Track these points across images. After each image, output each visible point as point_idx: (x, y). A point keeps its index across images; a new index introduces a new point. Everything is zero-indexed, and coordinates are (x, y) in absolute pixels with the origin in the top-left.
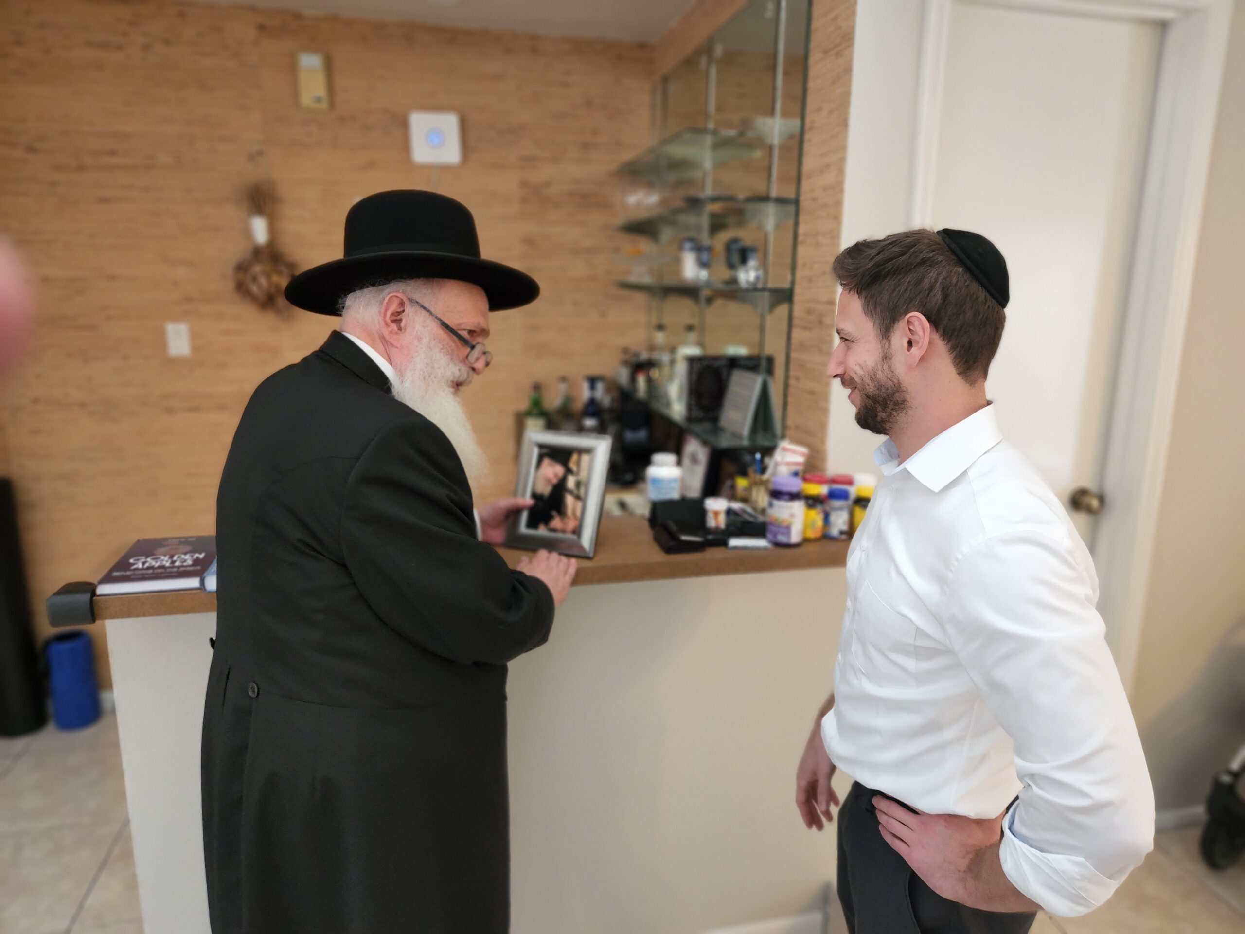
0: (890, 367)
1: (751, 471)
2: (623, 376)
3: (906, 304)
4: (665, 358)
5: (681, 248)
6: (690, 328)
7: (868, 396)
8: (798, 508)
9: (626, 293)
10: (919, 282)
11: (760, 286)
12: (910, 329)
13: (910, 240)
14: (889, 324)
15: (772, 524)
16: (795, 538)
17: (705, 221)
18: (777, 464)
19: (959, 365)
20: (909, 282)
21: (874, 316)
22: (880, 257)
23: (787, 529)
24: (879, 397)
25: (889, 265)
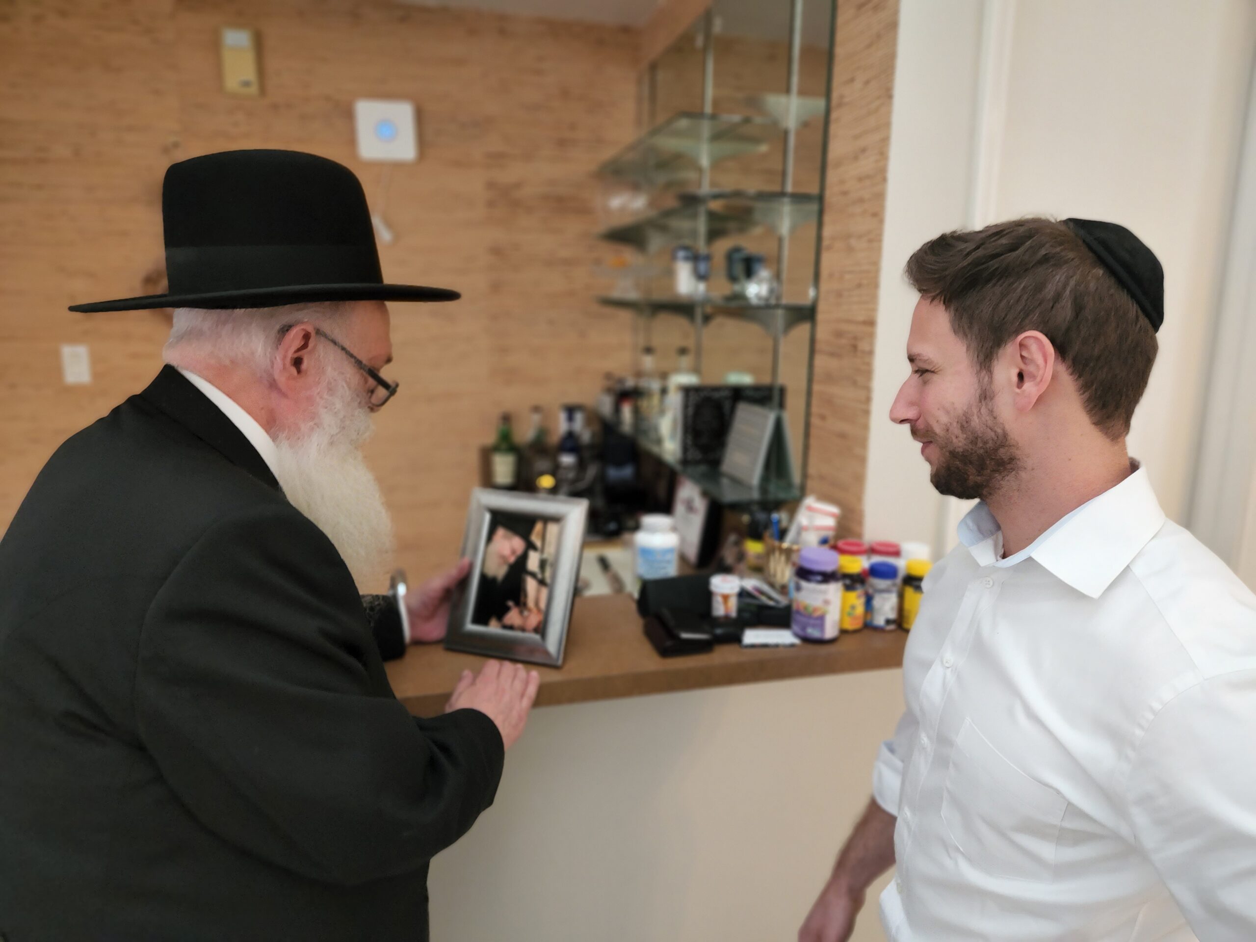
0: (991, 412)
1: (767, 534)
2: (606, 406)
3: (1020, 320)
4: (655, 385)
5: (674, 258)
6: (683, 351)
7: (953, 454)
8: (834, 590)
9: (609, 310)
10: (1040, 287)
11: (773, 301)
12: (1022, 357)
13: (1022, 229)
14: (991, 348)
15: (798, 612)
16: (830, 632)
17: (702, 225)
18: (801, 529)
19: (1093, 412)
20: (1024, 287)
21: (969, 336)
22: (980, 252)
23: (820, 620)
24: (972, 453)
25: (994, 264)
